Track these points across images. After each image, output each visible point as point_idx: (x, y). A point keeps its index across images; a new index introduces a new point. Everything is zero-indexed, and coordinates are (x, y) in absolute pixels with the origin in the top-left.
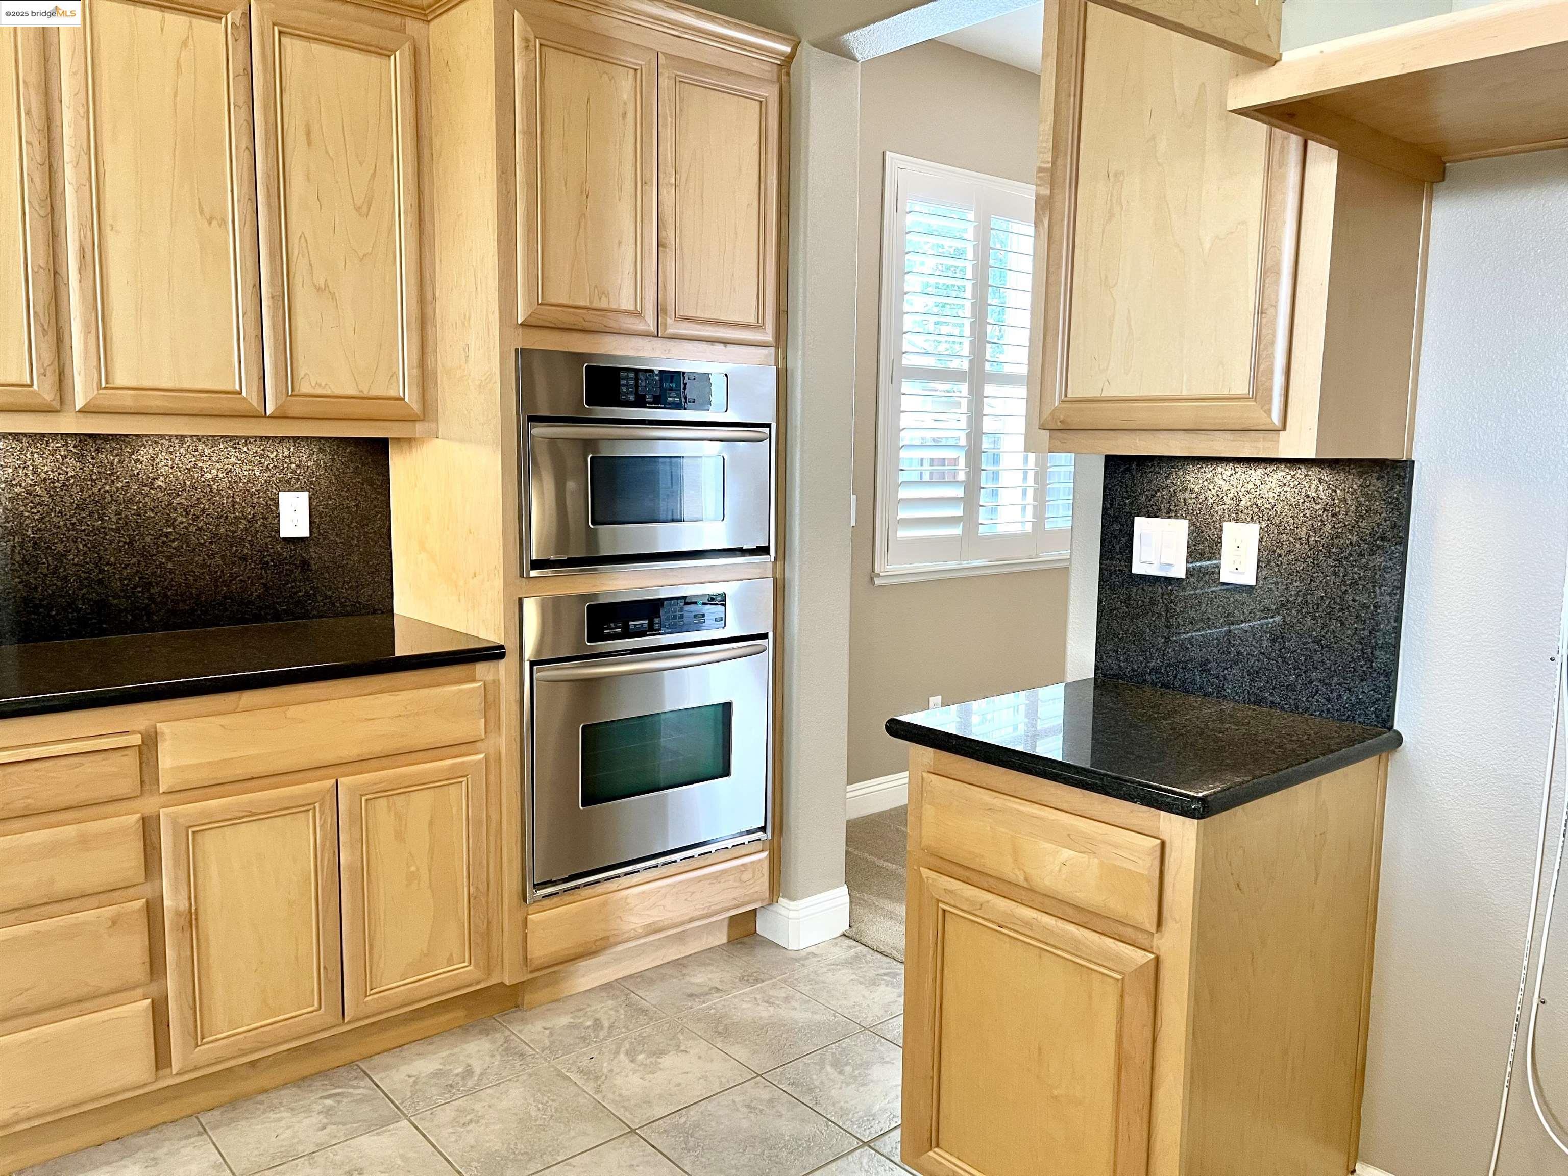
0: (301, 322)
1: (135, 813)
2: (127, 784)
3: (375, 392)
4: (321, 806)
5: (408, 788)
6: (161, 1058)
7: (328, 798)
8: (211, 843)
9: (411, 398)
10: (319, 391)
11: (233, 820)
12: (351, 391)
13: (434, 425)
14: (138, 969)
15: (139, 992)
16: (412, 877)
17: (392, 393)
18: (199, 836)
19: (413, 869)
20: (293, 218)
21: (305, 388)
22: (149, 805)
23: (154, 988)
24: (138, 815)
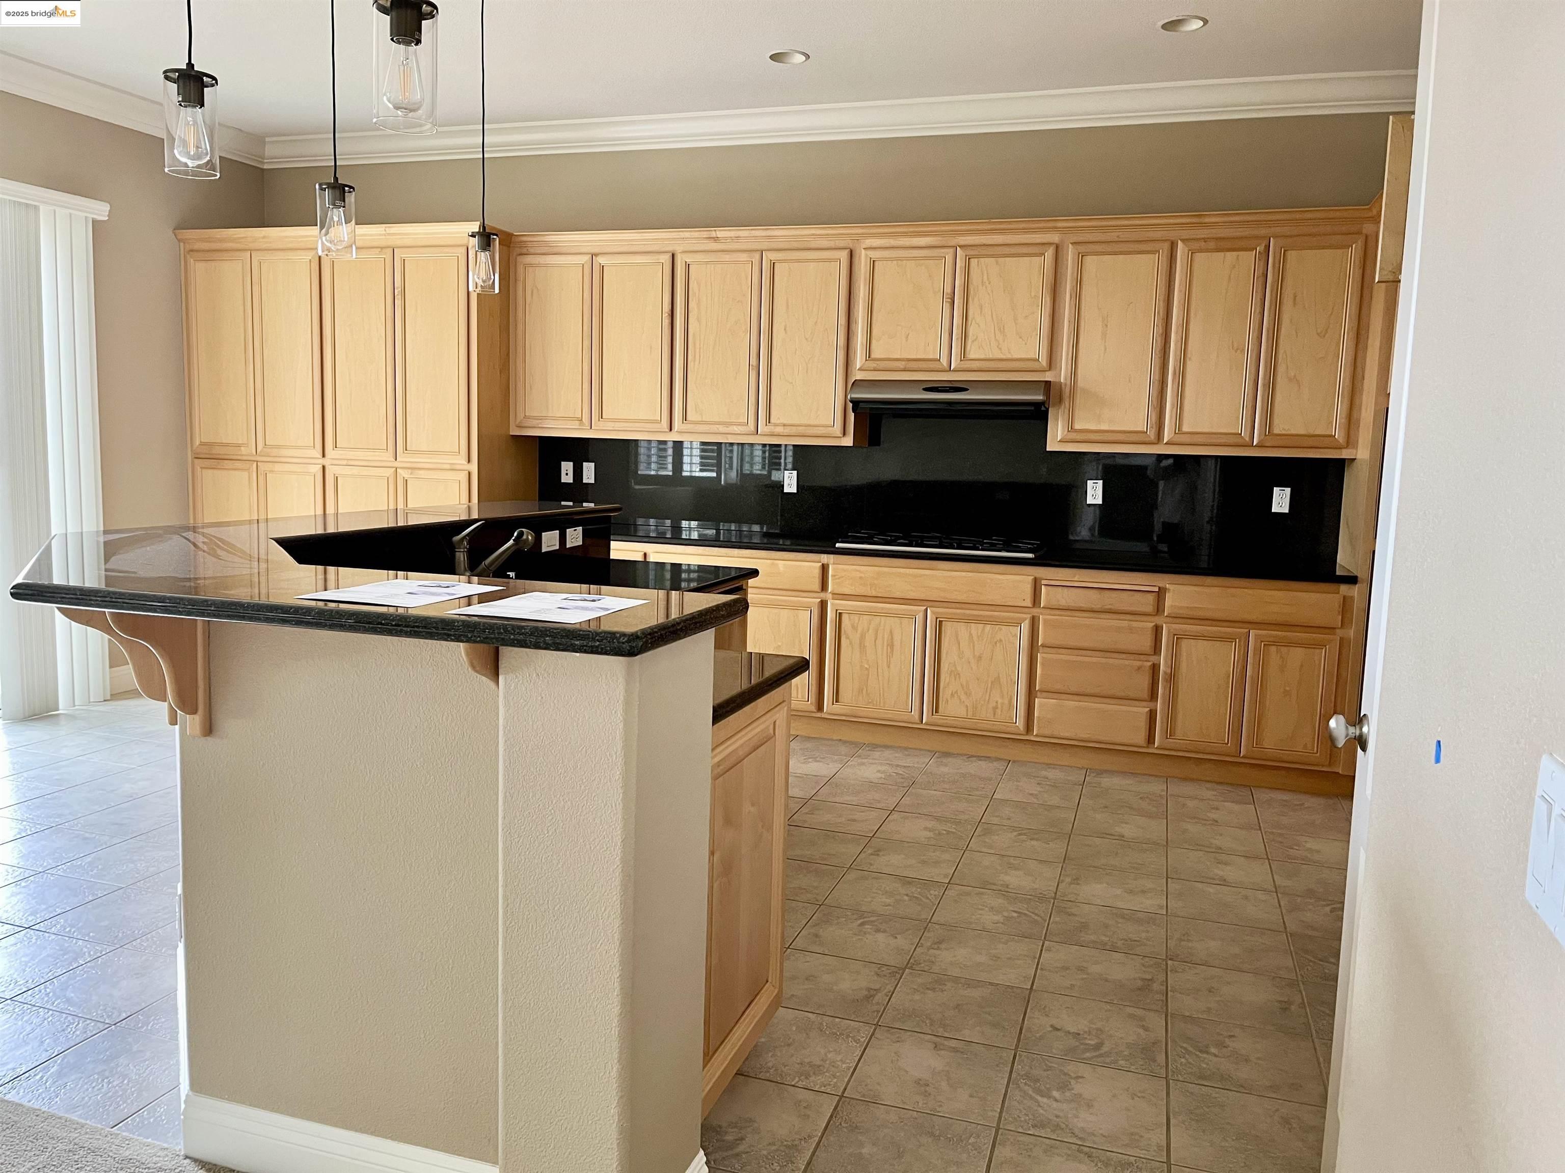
0: (1278, 397)
1: (1151, 622)
2: (1150, 609)
3: (1317, 432)
4: (1239, 641)
5: (1290, 644)
6: (1150, 739)
7: (1243, 638)
8: (1185, 644)
9: (1339, 435)
10: (1284, 432)
11: (1196, 637)
12: (1302, 432)
13: (1355, 451)
14: (1145, 694)
15: (1144, 704)
16: (1287, 693)
17: (1328, 433)
18: (1179, 640)
19: (1288, 689)
20: (1281, 342)
21: (1276, 431)
22: (1158, 620)
23: (1151, 705)
24: (1154, 624)
